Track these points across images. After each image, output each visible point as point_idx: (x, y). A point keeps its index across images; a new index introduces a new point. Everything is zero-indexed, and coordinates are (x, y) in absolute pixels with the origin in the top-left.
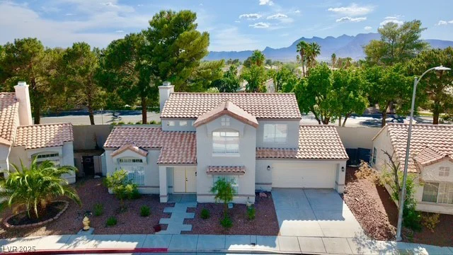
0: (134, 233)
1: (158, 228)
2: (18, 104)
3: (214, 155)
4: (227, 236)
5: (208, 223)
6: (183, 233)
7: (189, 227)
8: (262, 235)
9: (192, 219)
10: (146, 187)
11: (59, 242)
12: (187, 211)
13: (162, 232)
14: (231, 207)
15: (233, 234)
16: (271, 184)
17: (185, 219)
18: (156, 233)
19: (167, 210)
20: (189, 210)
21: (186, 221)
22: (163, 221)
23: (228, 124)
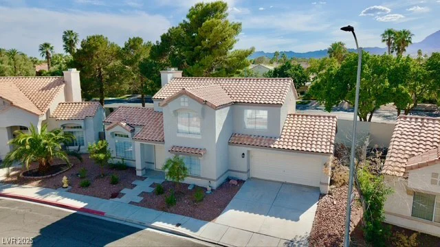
1: (115, 196)
2: (64, 85)
3: (178, 135)
4: (164, 213)
5: (157, 199)
6: (131, 203)
7: (139, 200)
8: (197, 218)
9: (149, 193)
10: (133, 161)
11: (37, 193)
13: (116, 199)
17: (143, 192)
19: (135, 182)
20: (152, 185)
22: (124, 191)
23: (187, 105)
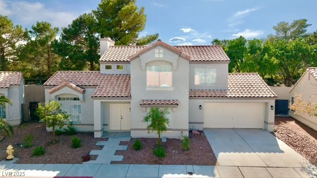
0: (60, 163)
1: (87, 158)
3: (147, 89)
4: (161, 166)
5: (141, 154)
6: (112, 162)
7: (120, 158)
8: (199, 164)
9: (124, 151)
10: (83, 125)
12: (120, 144)
13: (91, 162)
14: (164, 140)
15: (167, 164)
16: (203, 123)
17: (117, 151)
18: (84, 163)
19: (99, 143)
20: (122, 143)
21: (118, 153)
22: (93, 153)
23: (162, 56)
